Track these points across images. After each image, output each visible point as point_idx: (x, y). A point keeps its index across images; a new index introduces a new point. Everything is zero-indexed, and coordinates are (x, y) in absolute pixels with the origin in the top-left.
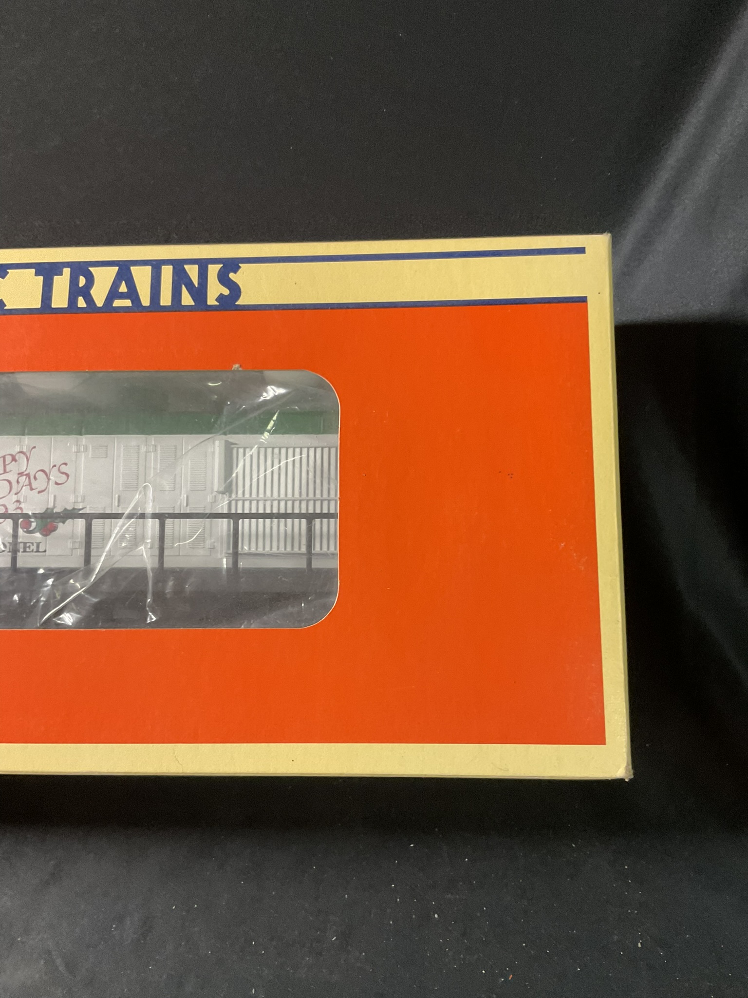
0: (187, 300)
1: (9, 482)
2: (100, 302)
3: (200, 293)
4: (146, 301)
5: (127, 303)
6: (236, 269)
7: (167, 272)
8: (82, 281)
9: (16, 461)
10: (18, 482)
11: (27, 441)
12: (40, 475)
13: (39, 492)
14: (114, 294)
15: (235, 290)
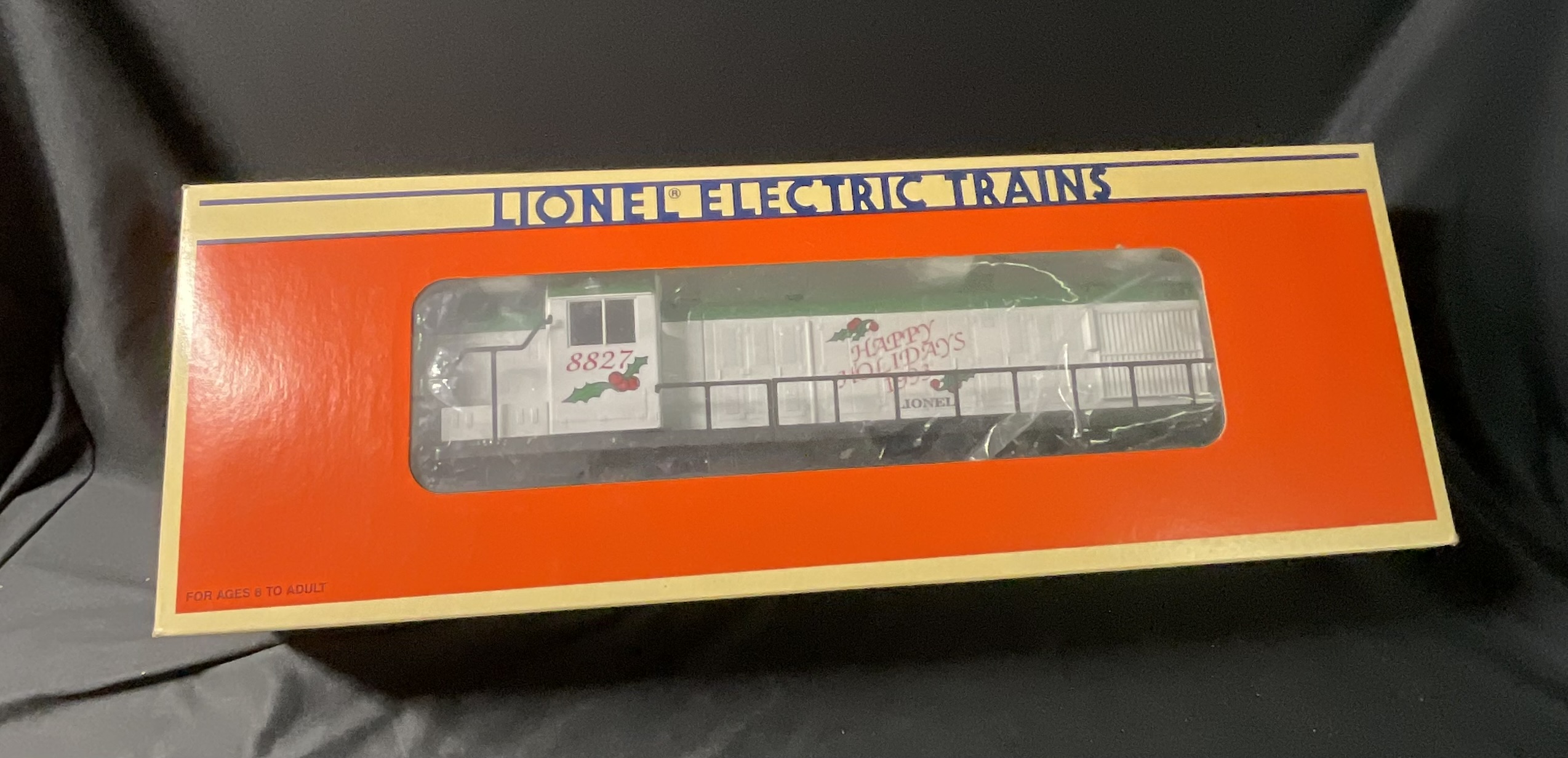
0: (1070, 196)
1: (917, 350)
2: (1002, 201)
3: (1079, 190)
4: (1038, 198)
5: (1023, 200)
6: (1103, 172)
7: (1050, 175)
8: (984, 184)
9: (919, 332)
10: (923, 350)
11: (926, 316)
12: (941, 343)
13: (943, 357)
14: (1011, 194)
15: (1106, 189)
